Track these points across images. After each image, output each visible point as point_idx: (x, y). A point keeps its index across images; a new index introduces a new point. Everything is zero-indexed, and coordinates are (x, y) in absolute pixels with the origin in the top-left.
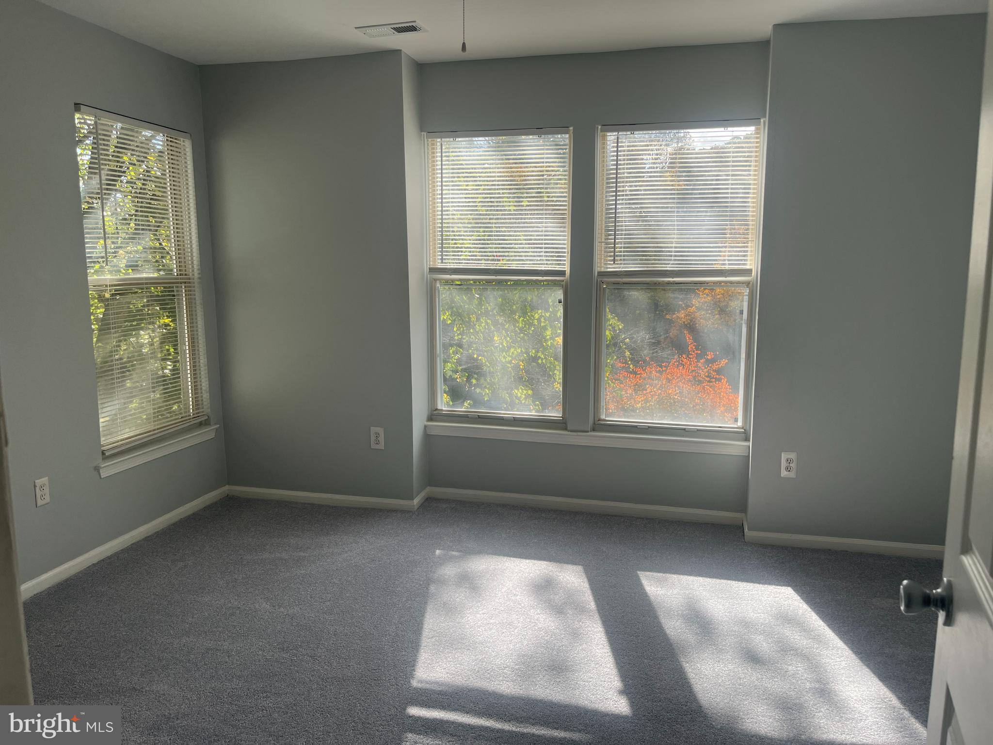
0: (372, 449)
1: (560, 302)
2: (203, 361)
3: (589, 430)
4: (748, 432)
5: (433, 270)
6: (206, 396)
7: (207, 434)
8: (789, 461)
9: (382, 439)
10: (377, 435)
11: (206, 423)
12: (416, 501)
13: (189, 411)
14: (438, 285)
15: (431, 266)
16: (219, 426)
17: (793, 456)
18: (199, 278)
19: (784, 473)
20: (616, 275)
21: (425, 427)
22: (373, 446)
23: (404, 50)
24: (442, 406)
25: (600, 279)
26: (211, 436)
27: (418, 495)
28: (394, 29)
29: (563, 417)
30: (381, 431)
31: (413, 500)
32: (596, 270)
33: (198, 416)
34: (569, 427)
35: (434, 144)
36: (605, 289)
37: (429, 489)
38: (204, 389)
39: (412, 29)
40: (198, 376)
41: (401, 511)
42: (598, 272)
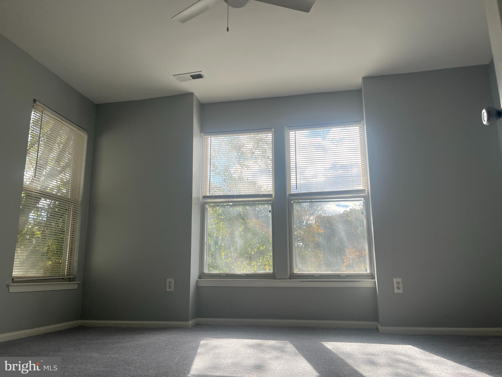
0: (167, 291)
1: (270, 211)
2: (77, 244)
3: (288, 278)
4: (373, 275)
5: (205, 197)
6: (75, 264)
7: (73, 286)
8: (398, 283)
9: (173, 285)
10: (170, 283)
11: (74, 279)
12: (191, 323)
13: (65, 273)
14: (207, 206)
15: (204, 195)
16: (80, 282)
17: (399, 280)
18: (82, 200)
19: (396, 291)
20: (298, 195)
21: (197, 281)
22: (168, 290)
23: (195, 93)
24: (206, 271)
25: (289, 198)
26: (75, 287)
27: (191, 320)
28: (191, 76)
29: (273, 273)
30: (172, 280)
31: (189, 321)
32: (288, 194)
33: (70, 275)
34: (277, 277)
35: (207, 139)
36: (292, 204)
37: (198, 319)
38: (75, 260)
39: (199, 76)
40: (73, 252)
41: (181, 328)
42: (289, 194)
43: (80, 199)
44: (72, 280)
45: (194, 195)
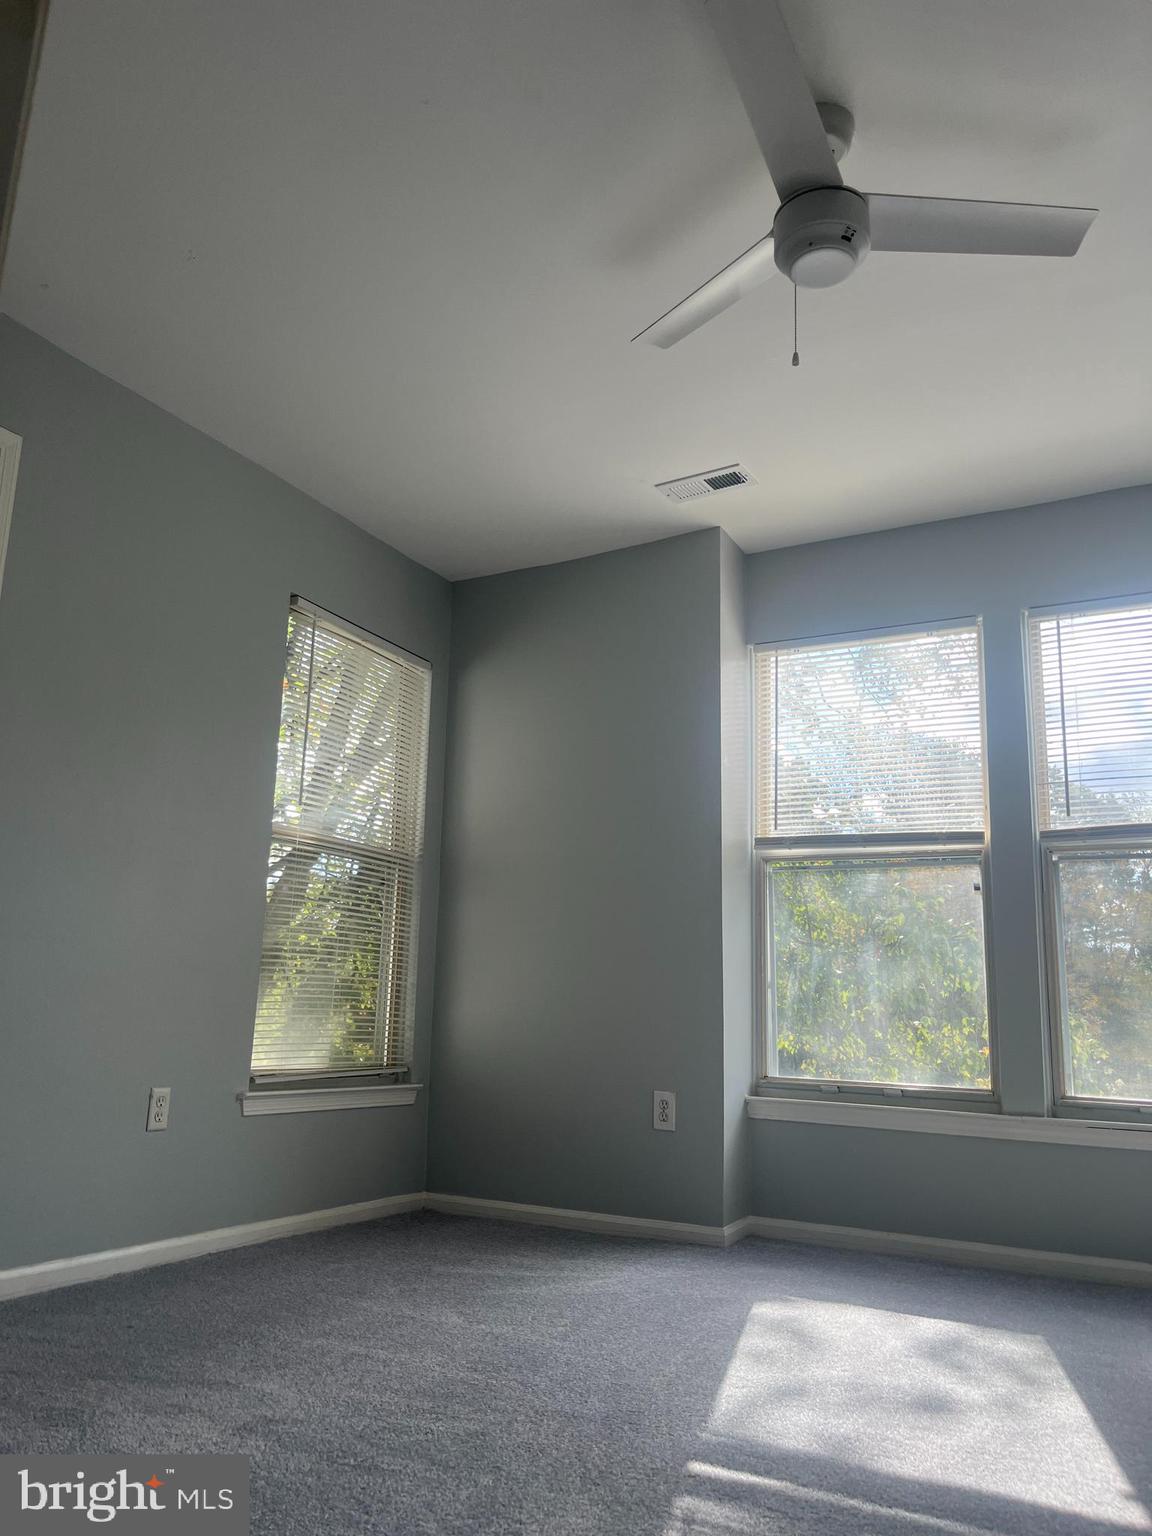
0: (655, 1130)
1: (977, 888)
2: (411, 979)
3: (1045, 1112)
5: (763, 842)
6: (409, 1035)
7: (402, 1096)
9: (672, 1111)
10: (665, 1104)
11: (405, 1078)
12: (728, 1231)
13: (382, 1059)
14: (769, 870)
15: (759, 836)
16: (421, 1085)
20: (1073, 837)
21: (746, 1103)
22: (658, 1125)
23: (724, 527)
24: (774, 1071)
25: (1045, 845)
26: (409, 1099)
27: (732, 1222)
28: (709, 482)
29: (993, 1091)
30: (670, 1097)
31: (721, 1226)
32: (1038, 829)
33: (394, 1065)
34: (1005, 1108)
35: (765, 660)
36: (1055, 864)
37: (751, 1220)
38: (407, 1023)
39: (734, 479)
40: (402, 1002)
41: (701, 1245)
42: (1041, 833)
43: (417, 852)
44: (401, 1078)
45: (728, 834)
